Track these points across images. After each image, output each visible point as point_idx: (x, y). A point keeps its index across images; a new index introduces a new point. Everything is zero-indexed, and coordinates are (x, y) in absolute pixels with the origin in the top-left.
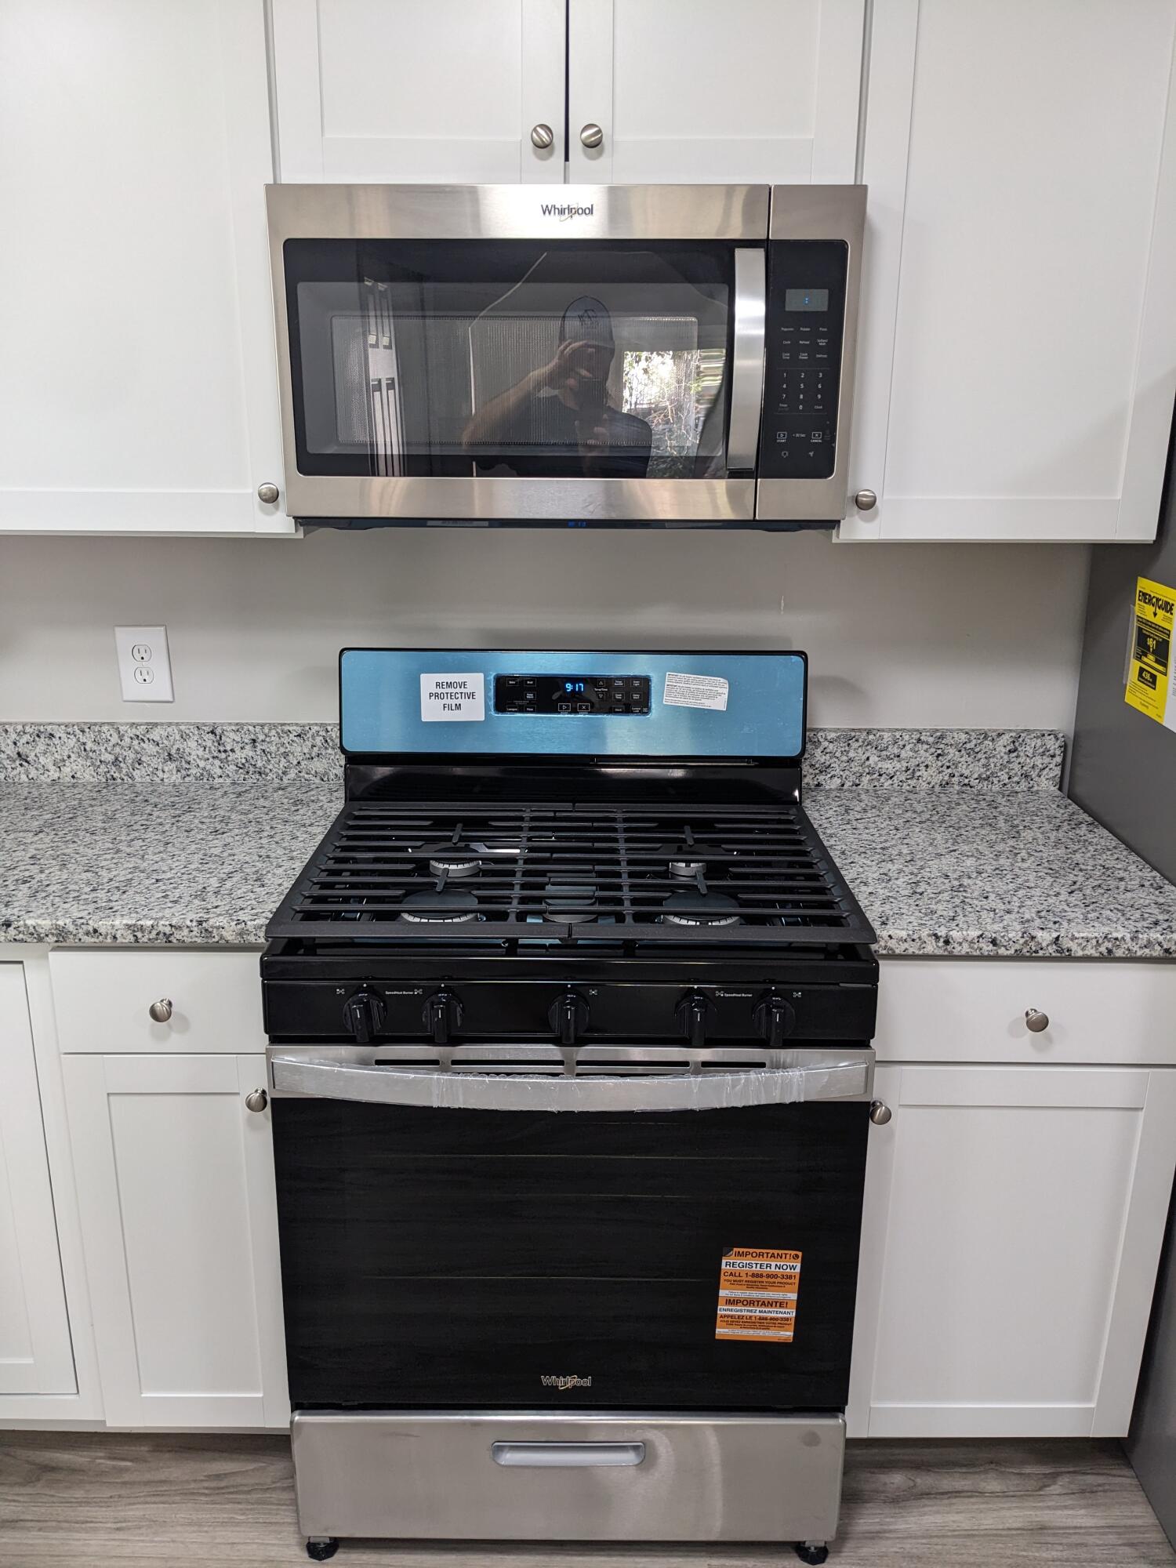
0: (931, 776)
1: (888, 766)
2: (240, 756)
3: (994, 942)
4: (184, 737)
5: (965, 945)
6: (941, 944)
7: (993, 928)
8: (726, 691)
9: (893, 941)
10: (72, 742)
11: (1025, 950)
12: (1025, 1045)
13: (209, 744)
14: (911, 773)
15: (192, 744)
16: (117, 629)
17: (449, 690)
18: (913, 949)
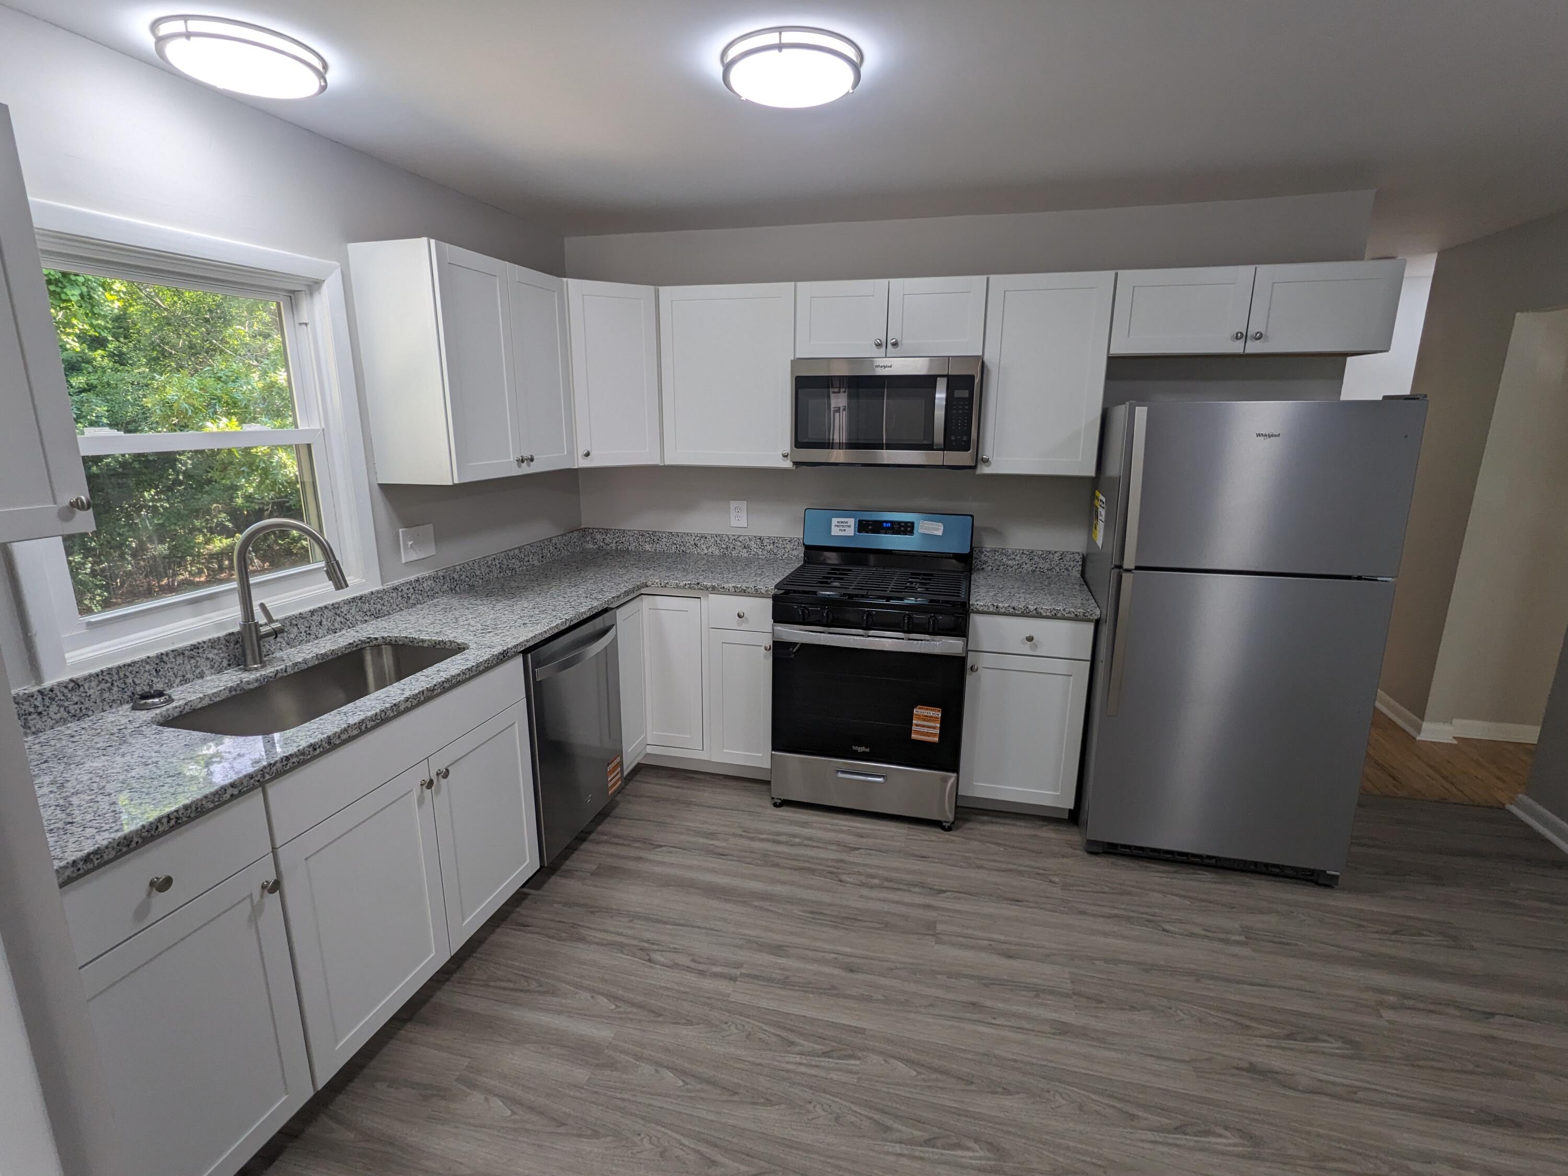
0: (1027, 567)
1: (1010, 563)
2: (769, 548)
3: (1014, 608)
4: (750, 540)
5: (1004, 610)
6: (995, 609)
7: (1014, 604)
8: (942, 528)
9: (976, 606)
10: (713, 540)
11: (1025, 613)
12: (1026, 648)
13: (759, 543)
14: (1020, 565)
15: (753, 543)
16: (731, 502)
17: (842, 524)
18: (985, 609)
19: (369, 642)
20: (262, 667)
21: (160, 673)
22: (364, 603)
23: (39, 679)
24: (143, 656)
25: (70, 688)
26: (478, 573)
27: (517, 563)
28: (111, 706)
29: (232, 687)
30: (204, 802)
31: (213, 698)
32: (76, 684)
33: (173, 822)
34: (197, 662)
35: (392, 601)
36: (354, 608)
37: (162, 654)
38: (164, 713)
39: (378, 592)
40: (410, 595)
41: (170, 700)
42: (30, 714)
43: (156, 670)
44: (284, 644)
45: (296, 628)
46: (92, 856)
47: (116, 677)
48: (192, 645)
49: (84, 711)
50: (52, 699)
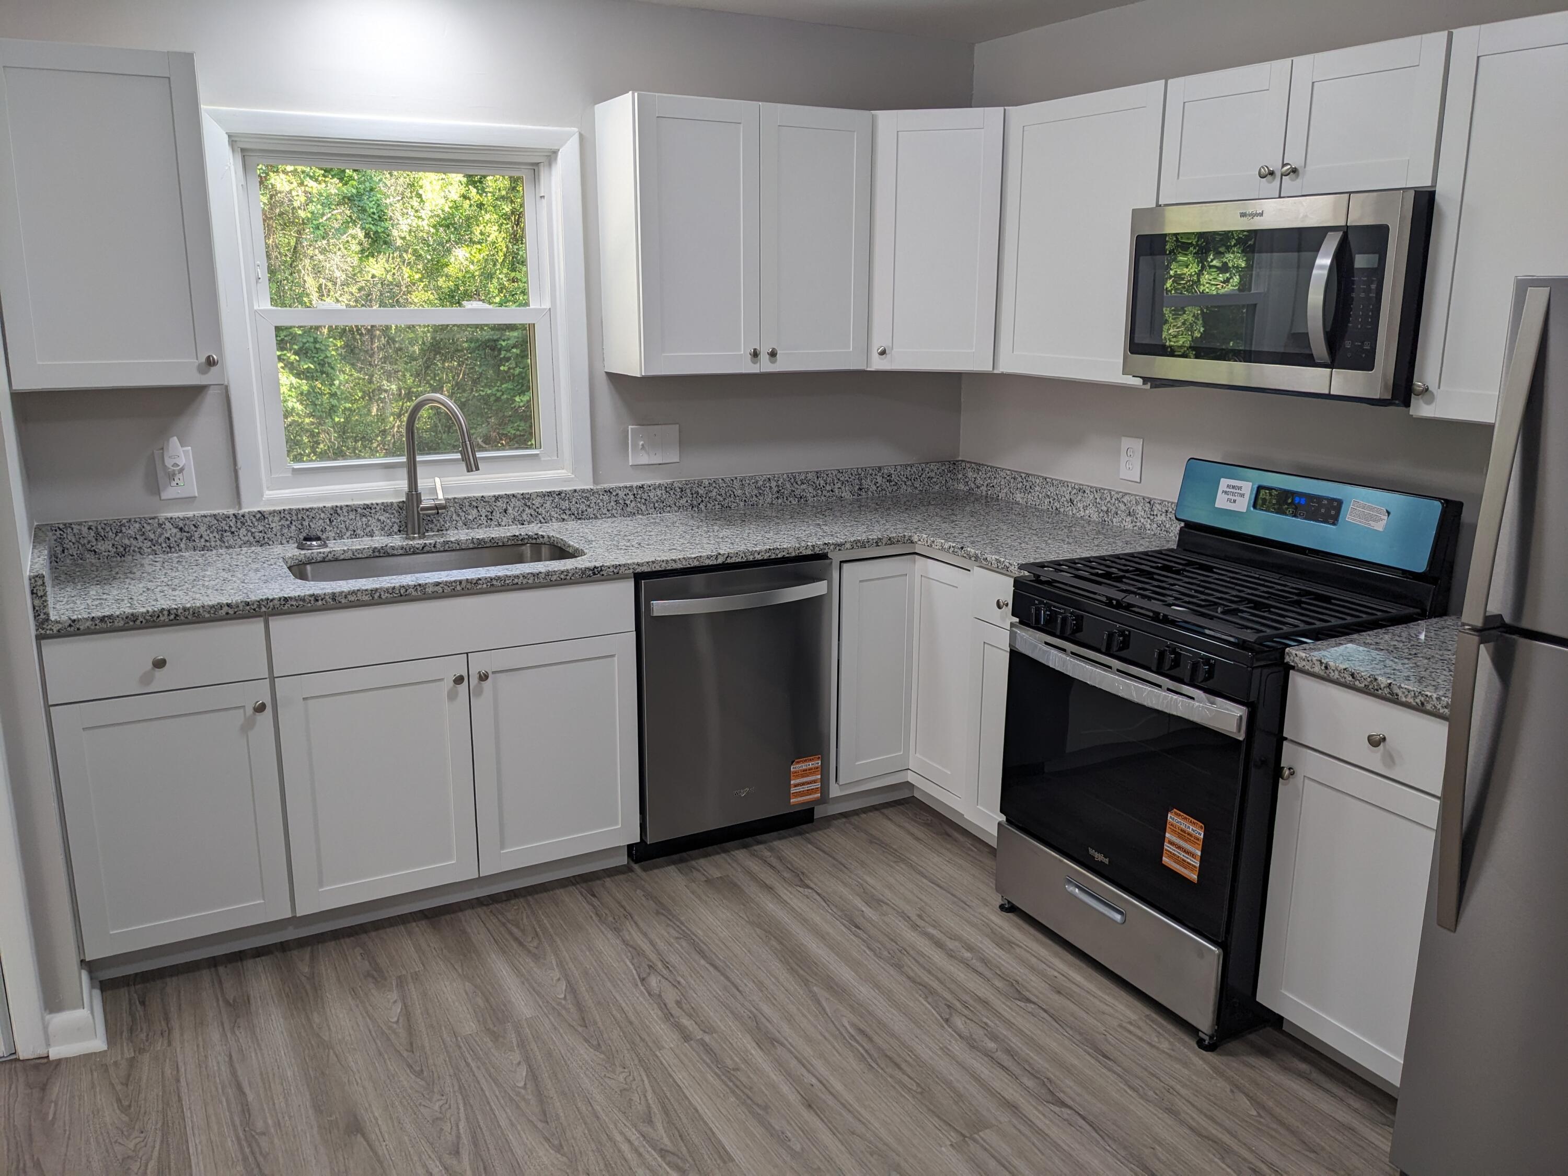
2: (1160, 519)
3: (1353, 675)
4: (1137, 503)
5: (1336, 672)
6: (1323, 668)
9: (1298, 658)
10: (1091, 497)
11: (1370, 687)
13: (1147, 509)
15: (1140, 508)
16: (1124, 439)
17: (1232, 490)
19: (535, 539)
20: (420, 538)
21: (333, 523)
22: (564, 500)
23: (240, 506)
24: (321, 505)
25: (257, 518)
26: (739, 493)
27: (811, 490)
28: (288, 542)
29: (376, 548)
30: (201, 610)
31: (356, 554)
32: (262, 516)
33: (172, 617)
34: (368, 521)
35: (601, 504)
36: (549, 503)
37: (337, 507)
38: (308, 555)
39: (583, 491)
40: (628, 502)
41: (325, 546)
42: (226, 531)
43: (330, 520)
44: (460, 524)
45: (475, 510)
46: (106, 619)
47: (294, 518)
48: (365, 504)
49: (266, 540)
50: (243, 523)
